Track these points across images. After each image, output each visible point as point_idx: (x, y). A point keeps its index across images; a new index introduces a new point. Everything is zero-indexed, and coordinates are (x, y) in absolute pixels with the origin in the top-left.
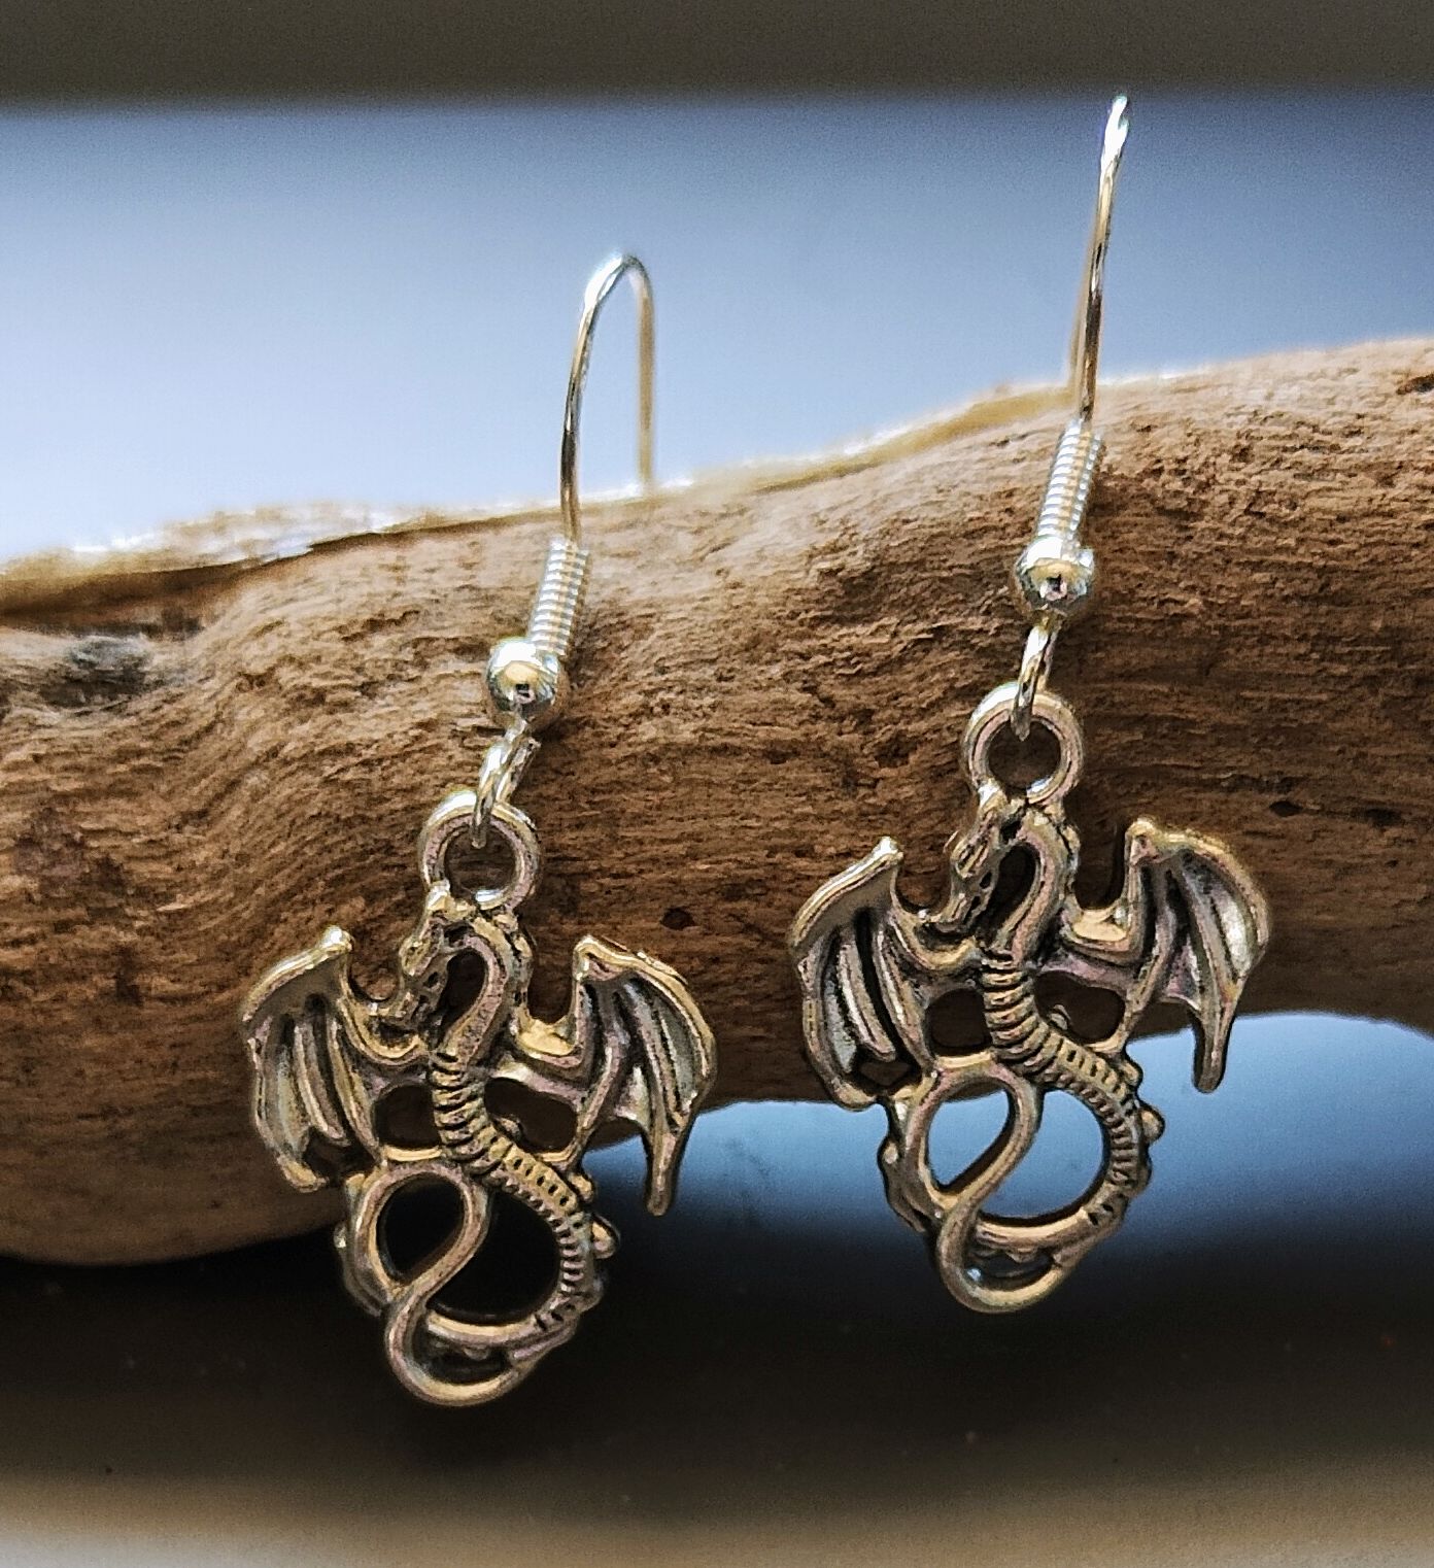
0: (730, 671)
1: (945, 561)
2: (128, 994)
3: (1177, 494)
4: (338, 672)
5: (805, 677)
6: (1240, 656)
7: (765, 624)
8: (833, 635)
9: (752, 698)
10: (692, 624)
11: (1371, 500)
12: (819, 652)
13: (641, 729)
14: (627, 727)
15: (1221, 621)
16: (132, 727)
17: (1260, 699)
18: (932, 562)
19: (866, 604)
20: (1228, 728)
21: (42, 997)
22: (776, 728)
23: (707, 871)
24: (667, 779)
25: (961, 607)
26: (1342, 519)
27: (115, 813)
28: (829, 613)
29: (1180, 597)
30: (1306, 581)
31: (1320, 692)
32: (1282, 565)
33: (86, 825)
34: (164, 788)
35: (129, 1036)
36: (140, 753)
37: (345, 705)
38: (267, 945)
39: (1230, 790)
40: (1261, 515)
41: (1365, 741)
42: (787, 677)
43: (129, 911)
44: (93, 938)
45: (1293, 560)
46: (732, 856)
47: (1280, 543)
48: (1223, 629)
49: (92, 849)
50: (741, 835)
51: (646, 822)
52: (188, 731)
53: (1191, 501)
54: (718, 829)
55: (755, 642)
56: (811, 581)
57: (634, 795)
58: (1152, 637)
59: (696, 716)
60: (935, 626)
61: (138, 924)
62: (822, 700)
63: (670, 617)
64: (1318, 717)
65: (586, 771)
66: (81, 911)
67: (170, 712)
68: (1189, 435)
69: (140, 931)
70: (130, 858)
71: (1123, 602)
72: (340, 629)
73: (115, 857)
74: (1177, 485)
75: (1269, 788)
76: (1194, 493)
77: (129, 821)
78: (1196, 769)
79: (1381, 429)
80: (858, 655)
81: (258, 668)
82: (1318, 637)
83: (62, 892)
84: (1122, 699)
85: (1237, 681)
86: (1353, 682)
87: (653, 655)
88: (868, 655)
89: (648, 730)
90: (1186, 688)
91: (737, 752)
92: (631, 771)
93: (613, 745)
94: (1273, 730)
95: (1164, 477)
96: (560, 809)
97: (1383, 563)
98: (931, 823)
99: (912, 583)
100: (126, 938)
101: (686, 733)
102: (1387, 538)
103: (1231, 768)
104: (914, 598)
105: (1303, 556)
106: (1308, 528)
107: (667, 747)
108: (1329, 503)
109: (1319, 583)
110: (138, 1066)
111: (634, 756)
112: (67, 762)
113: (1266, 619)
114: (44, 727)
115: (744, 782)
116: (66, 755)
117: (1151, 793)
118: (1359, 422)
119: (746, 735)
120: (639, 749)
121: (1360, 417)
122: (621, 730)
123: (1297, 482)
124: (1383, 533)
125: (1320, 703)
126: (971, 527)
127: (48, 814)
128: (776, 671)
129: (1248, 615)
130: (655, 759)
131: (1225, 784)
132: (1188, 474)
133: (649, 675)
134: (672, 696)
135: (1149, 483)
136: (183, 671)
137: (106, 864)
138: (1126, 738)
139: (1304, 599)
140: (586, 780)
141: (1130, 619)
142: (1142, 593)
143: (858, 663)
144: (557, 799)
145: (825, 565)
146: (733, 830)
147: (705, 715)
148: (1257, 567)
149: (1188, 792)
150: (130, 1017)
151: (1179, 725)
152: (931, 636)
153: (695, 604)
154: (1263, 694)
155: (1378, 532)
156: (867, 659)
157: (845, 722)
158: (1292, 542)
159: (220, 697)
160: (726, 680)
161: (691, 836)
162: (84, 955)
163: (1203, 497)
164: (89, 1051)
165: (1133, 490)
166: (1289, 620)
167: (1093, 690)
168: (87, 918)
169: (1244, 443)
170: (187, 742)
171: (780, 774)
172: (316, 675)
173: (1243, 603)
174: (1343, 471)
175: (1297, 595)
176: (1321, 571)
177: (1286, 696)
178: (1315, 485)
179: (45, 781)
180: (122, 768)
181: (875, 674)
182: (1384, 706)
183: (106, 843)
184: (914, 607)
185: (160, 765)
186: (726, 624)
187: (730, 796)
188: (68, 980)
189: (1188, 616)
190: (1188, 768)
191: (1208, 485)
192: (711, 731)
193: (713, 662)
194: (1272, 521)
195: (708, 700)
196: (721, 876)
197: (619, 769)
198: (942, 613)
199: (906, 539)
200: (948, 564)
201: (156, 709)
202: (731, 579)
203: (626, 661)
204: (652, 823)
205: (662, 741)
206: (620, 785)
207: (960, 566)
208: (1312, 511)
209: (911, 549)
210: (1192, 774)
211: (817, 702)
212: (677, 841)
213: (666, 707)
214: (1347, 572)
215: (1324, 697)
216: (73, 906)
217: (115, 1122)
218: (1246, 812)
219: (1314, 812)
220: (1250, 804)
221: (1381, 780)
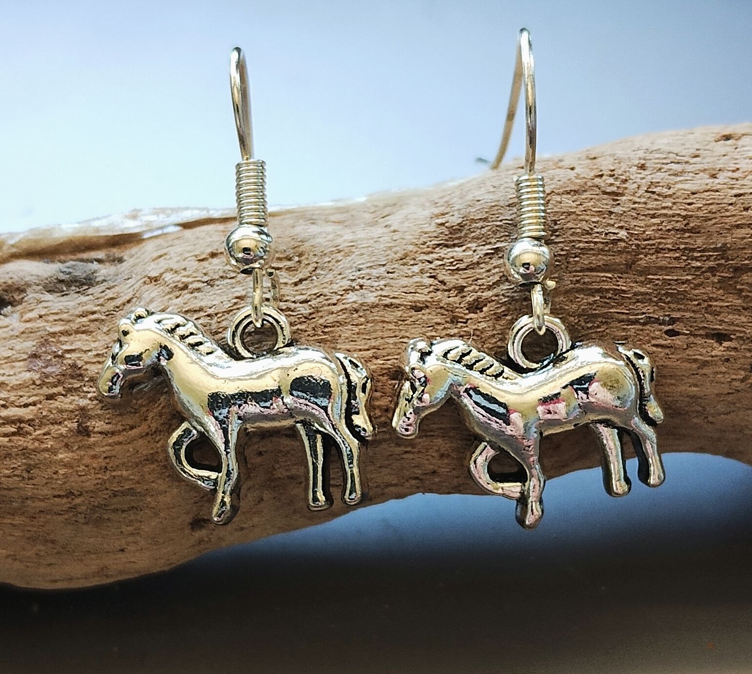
0: (393, 269)
1: (498, 217)
2: (83, 431)
3: (611, 185)
4: (195, 275)
5: (431, 271)
6: (647, 259)
7: (411, 248)
8: (443, 252)
9: (405, 281)
10: (373, 249)
11: (707, 184)
12: (438, 259)
13: (348, 296)
14: (342, 295)
15: (636, 242)
16: (91, 300)
17: (658, 279)
18: (492, 218)
19: (459, 238)
20: (642, 294)
21: (38, 432)
22: (417, 294)
23: (383, 364)
24: (362, 320)
25: (507, 238)
26: (693, 193)
27: (79, 342)
28: (442, 242)
29: (616, 231)
30: (677, 222)
31: (687, 275)
32: (665, 215)
33: (65, 347)
34: (105, 329)
35: (82, 453)
36: (93, 313)
37: (198, 290)
38: (157, 405)
39: (644, 324)
40: (654, 193)
41: (711, 299)
42: (422, 271)
43: (85, 389)
44: (67, 403)
45: (670, 212)
46: (396, 357)
47: (664, 205)
48: (638, 246)
49: (67, 358)
50: (400, 346)
51: (352, 341)
52: (118, 302)
53: (618, 187)
54: (388, 343)
55: (406, 256)
56: (432, 228)
57: (346, 328)
58: (602, 250)
59: (376, 290)
60: (495, 247)
61: (89, 395)
62: (439, 282)
63: (362, 246)
64: (686, 287)
65: (322, 317)
66: (60, 389)
67: (110, 294)
68: (615, 160)
69: (90, 399)
70: (87, 363)
71: (587, 234)
72: (196, 256)
73: (80, 363)
74: (611, 180)
75: (663, 323)
76: (620, 184)
77: (87, 344)
78: (627, 314)
79: (709, 154)
80: (456, 260)
81: (153, 274)
82: (685, 249)
83: (51, 380)
84: (589, 280)
85: (645, 271)
86: (703, 269)
87: (354, 263)
88: (462, 260)
89: (352, 297)
90: (620, 275)
91: (397, 306)
92: (344, 316)
93: (334, 304)
94: (664, 294)
95: (604, 177)
96: (309, 335)
97: (715, 213)
98: (495, 340)
99: (483, 227)
100: (83, 402)
101: (371, 298)
102: (716, 201)
103: (644, 313)
104: (483, 234)
105: (675, 210)
106: (677, 198)
107: (362, 305)
108: (686, 186)
109: (685, 222)
110: (86, 469)
111: (346, 309)
112: (56, 317)
113: (659, 241)
114: (44, 301)
115: (401, 321)
116: (57, 314)
117: (605, 327)
118: (698, 152)
119: (402, 298)
120: (347, 306)
121: (698, 150)
122: (339, 297)
123: (670, 177)
124: (714, 199)
125: (687, 280)
126: (511, 202)
127: (45, 343)
128: (416, 269)
129: (650, 239)
130: (357, 311)
131: (642, 321)
132: (616, 176)
133: (353, 272)
134: (364, 280)
135: (597, 181)
136: (117, 275)
137: (74, 366)
138: (591, 299)
139: (677, 230)
140: (321, 321)
141: (591, 242)
142: (596, 230)
143: (457, 264)
144: (306, 331)
145: (440, 221)
146: (395, 344)
147: (381, 289)
148: (653, 216)
149: (622, 325)
150: (83, 443)
151: (616, 292)
152: (493, 251)
153: (375, 240)
154: (659, 277)
155: (712, 199)
156: (461, 262)
157: (451, 292)
158: (670, 205)
159: (135, 286)
160: (391, 273)
161: (374, 348)
162: (61, 411)
163: (624, 186)
164: (61, 460)
165: (589, 184)
166: (669, 241)
167: (574, 276)
168: (64, 393)
169: (643, 162)
170: (118, 307)
171: (420, 316)
172: (184, 276)
173: (647, 233)
174: (692, 172)
175: (673, 229)
176: (685, 217)
177: (670, 277)
178: (679, 179)
179: (44, 326)
180: (85, 319)
181: (465, 269)
182: (719, 282)
183: (74, 356)
184: (483, 239)
185: (104, 317)
186: (390, 248)
187: (394, 327)
188: (52, 424)
189: (621, 240)
190: (623, 313)
191: (626, 180)
192: (385, 296)
193: (384, 265)
194: (658, 195)
195: (382, 282)
196: (390, 366)
197: (339, 315)
198: (498, 241)
199: (478, 208)
200: (500, 219)
201: (103, 292)
202: (392, 229)
203: (340, 267)
204: (355, 341)
205: (360, 302)
206: (340, 324)
207: (506, 220)
208: (679, 190)
209: (481, 212)
210: (624, 317)
211: (437, 282)
212: (368, 350)
213: (361, 286)
214: (698, 217)
215: (690, 277)
216: (56, 386)
217: (73, 499)
218: (652, 335)
219: (686, 334)
220: (654, 331)
221: (719, 318)
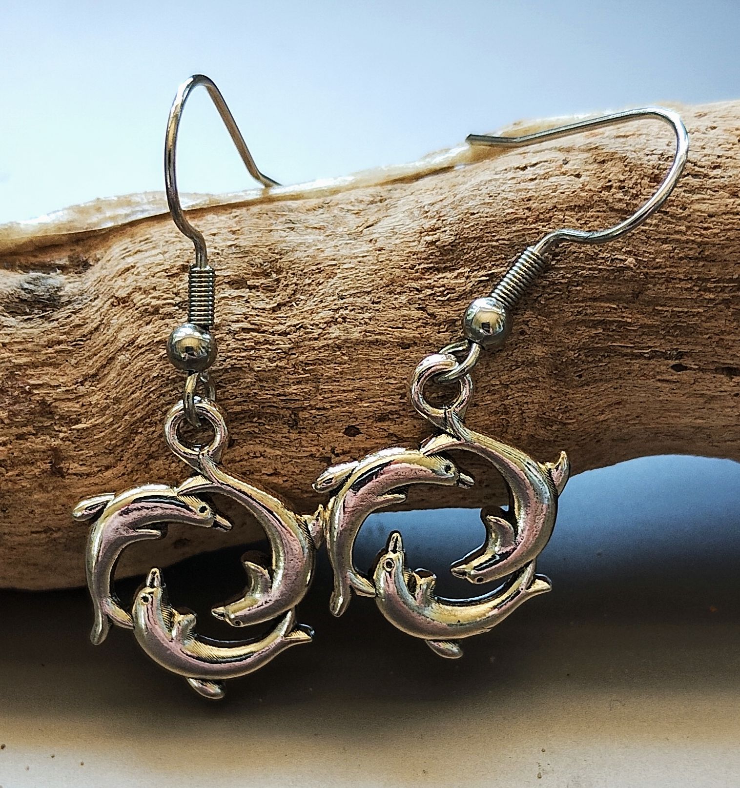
0: (379, 298)
1: (494, 236)
2: (57, 472)
3: (620, 200)
4: (166, 296)
5: (420, 302)
6: (656, 289)
7: (398, 272)
8: (433, 279)
9: (391, 314)
10: (357, 271)
11: (727, 205)
12: (427, 288)
13: (331, 330)
14: (323, 329)
15: (646, 270)
16: (55, 328)
17: (667, 311)
18: (487, 237)
19: (452, 260)
20: (649, 326)
21: (10, 473)
22: (404, 330)
23: (368, 407)
24: (346, 358)
25: (503, 262)
26: (711, 216)
27: (47, 376)
28: (432, 265)
29: (623, 257)
30: (691, 249)
31: (699, 307)
32: (678, 240)
33: (31, 382)
34: (73, 361)
35: (58, 493)
36: (60, 343)
37: (170, 315)
38: (131, 446)
39: (649, 359)
40: (666, 213)
41: (723, 332)
42: (410, 302)
43: (56, 428)
44: (38, 443)
45: (684, 238)
46: (382, 399)
47: (677, 228)
48: (646, 274)
49: (36, 394)
50: (386, 388)
51: (335, 381)
52: (86, 330)
53: (628, 204)
54: (373, 384)
55: (392, 282)
56: (421, 248)
57: (328, 366)
58: (608, 278)
59: (360, 323)
60: (489, 272)
61: (61, 435)
62: (428, 314)
63: (345, 266)
64: (697, 320)
65: (302, 353)
66: (30, 428)
67: (76, 320)
68: (626, 166)
69: (62, 439)
70: (56, 400)
71: (591, 259)
72: (165, 271)
73: (49, 400)
74: (620, 195)
75: (670, 358)
76: (630, 199)
77: (55, 379)
78: (631, 347)
79: (732, 164)
80: (447, 289)
81: (122, 294)
82: (698, 279)
83: (19, 419)
84: (591, 311)
85: (654, 302)
86: (717, 302)
87: (337, 288)
88: (454, 289)
89: (335, 331)
90: (626, 305)
91: (384, 343)
92: (326, 353)
93: (316, 339)
94: (673, 327)
95: (613, 190)
96: (289, 373)
97: (733, 240)
98: (488, 378)
99: (477, 248)
100: (55, 443)
101: (356, 334)
102: (735, 227)
103: (650, 347)
104: (477, 257)
105: (690, 235)
106: (692, 221)
107: (346, 341)
108: (703, 207)
109: (699, 250)
110: (63, 508)
111: (328, 345)
112: (21, 347)
113: (669, 270)
114: (7, 327)
115: (386, 359)
116: (21, 343)
117: (607, 360)
118: (719, 160)
119: (388, 334)
120: (330, 342)
121: (719, 157)
122: (320, 331)
123: (686, 195)
124: (734, 224)
125: (698, 312)
126: (508, 218)
127: (11, 376)
128: (403, 299)
129: (660, 267)
130: (339, 348)
131: (646, 355)
132: (626, 189)
133: (335, 299)
134: (347, 312)
135: (605, 194)
136: (82, 295)
137: (43, 402)
138: (594, 332)
139: (690, 258)
140: (302, 358)
141: (595, 269)
142: (602, 255)
143: (448, 294)
144: (286, 368)
145: (429, 239)
146: (381, 385)
147: (366, 323)
148: (665, 241)
149: (627, 359)
150: (58, 484)
151: (622, 325)
152: (488, 278)
153: (359, 259)
154: (668, 308)
155: (730, 223)
156: (453, 291)
157: (442, 326)
158: (683, 228)
159: (102, 310)
160: (377, 303)
161: (358, 389)
162: (33, 452)
163: (635, 202)
164: (37, 501)
165: (596, 198)
166: (682, 270)
167: (576, 307)
168: (34, 432)
169: (657, 172)
170: (84, 336)
171: (407, 354)
172: (154, 298)
173: (657, 260)
174: (710, 189)
175: (686, 257)
176: (700, 244)
177: (681, 309)
178: (696, 197)
179: (9, 357)
180: (50, 350)
181: (457, 300)
182: (732, 315)
183: (43, 391)
184: (477, 262)
185: (71, 348)
186: (376, 272)
187: (380, 367)
188: (24, 464)
189: (628, 268)
190: (627, 347)
191: (637, 195)
192: (369, 332)
193: (369, 293)
194: (672, 216)
195: (367, 315)
196: (375, 409)
197: (320, 352)
198: (493, 265)
199: (472, 224)
200: (496, 238)
201: (69, 317)
202: (378, 245)
203: (322, 292)
204: (338, 381)
205: (343, 338)
206: (321, 362)
207: (503, 239)
208: (695, 211)
209: (475, 230)
210: (629, 351)
211: (427, 315)
212: (352, 391)
213: (344, 318)
214: (714, 245)
215: (701, 310)
216: (26, 425)
217: (51, 534)
218: (657, 370)
219: (694, 370)
220: (660, 365)
221: (730, 352)
